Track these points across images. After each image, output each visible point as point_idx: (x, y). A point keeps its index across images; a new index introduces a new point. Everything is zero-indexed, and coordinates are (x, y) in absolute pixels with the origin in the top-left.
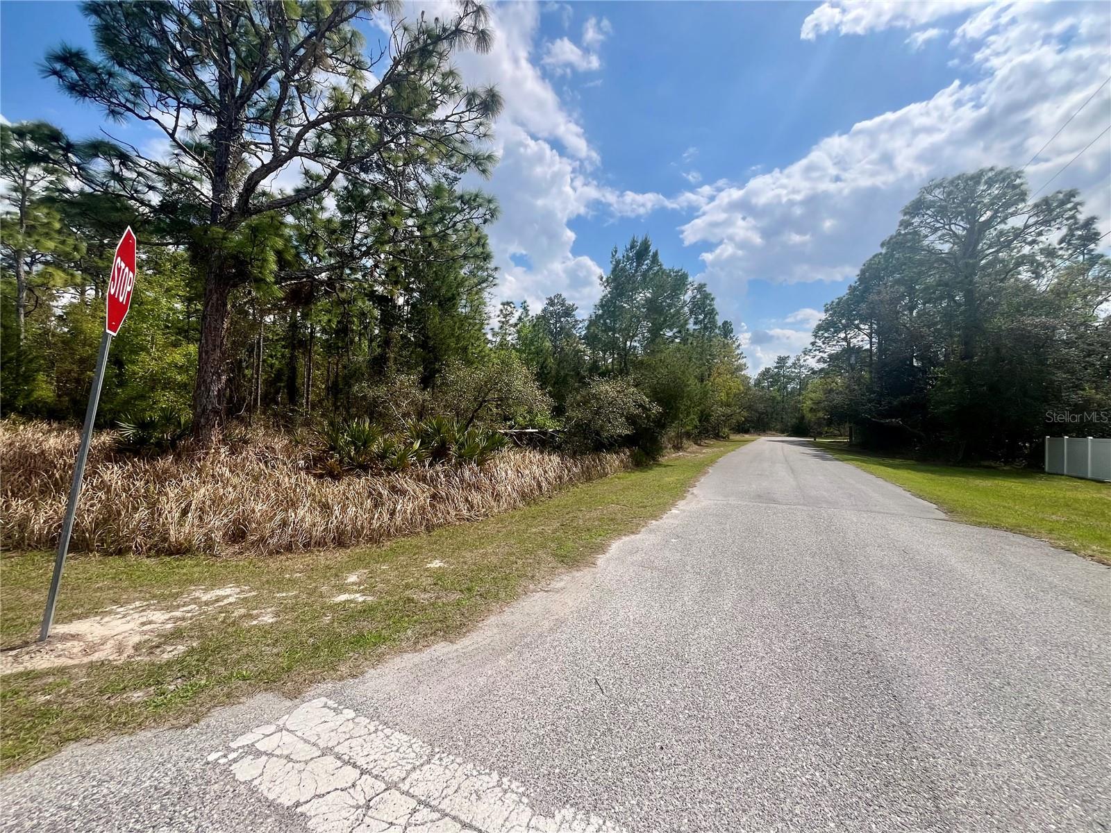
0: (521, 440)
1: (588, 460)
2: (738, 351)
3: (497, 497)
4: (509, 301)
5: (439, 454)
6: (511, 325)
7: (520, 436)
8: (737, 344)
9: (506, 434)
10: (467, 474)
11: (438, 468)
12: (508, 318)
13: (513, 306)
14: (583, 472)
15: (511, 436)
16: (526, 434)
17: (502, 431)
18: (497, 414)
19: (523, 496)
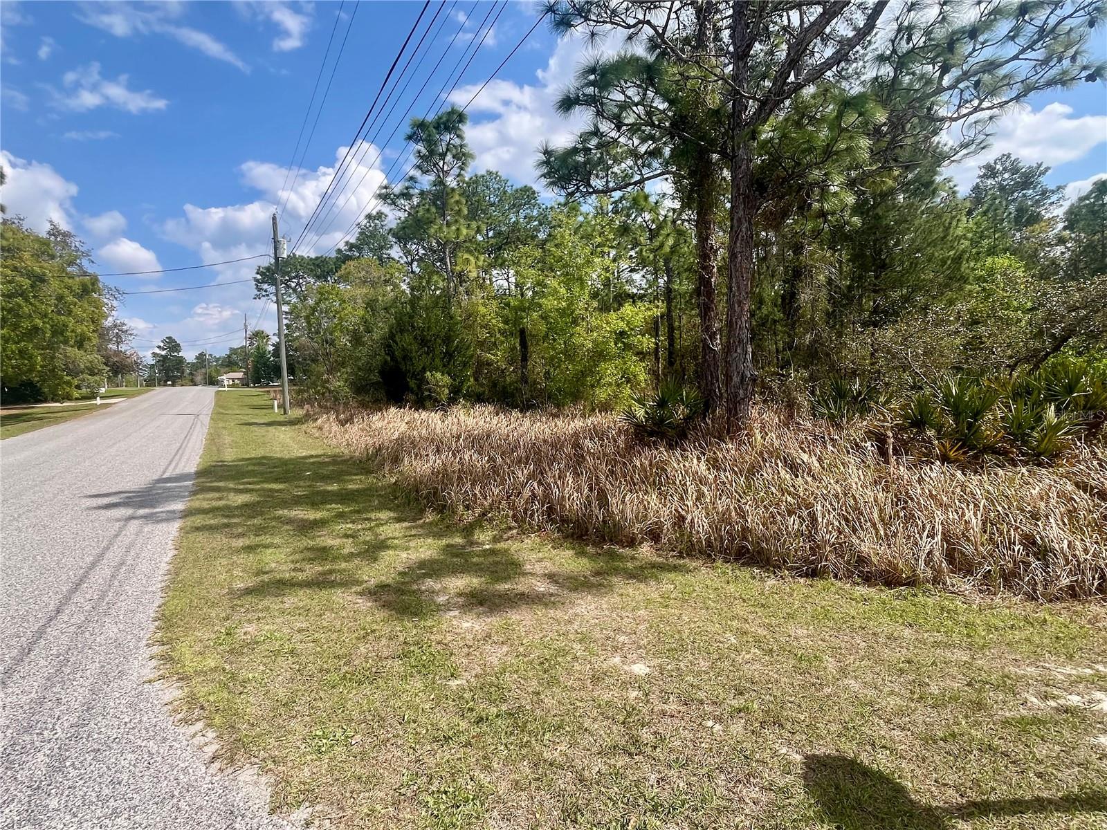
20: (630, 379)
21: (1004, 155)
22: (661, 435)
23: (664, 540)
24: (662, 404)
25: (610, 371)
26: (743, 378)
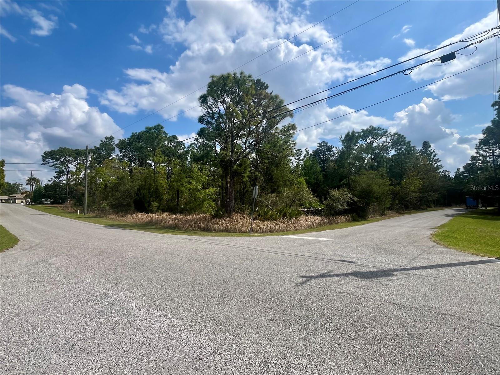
0: (308, 213)
1: (331, 218)
2: (435, 158)
3: (301, 226)
4: (299, 149)
5: (284, 216)
6: (301, 160)
7: (308, 211)
8: (434, 154)
9: (302, 211)
10: (293, 221)
11: (285, 219)
12: (299, 157)
13: (301, 151)
14: (329, 222)
15: (304, 211)
16: (310, 210)
17: (300, 210)
18: (298, 203)
19: (308, 227)
20: (211, 206)
21: (323, 141)
22: (217, 217)
23: (217, 230)
24: (217, 211)
25: (206, 204)
26: (232, 207)
